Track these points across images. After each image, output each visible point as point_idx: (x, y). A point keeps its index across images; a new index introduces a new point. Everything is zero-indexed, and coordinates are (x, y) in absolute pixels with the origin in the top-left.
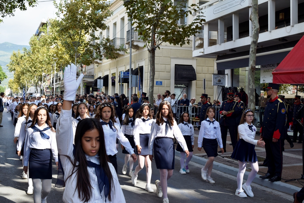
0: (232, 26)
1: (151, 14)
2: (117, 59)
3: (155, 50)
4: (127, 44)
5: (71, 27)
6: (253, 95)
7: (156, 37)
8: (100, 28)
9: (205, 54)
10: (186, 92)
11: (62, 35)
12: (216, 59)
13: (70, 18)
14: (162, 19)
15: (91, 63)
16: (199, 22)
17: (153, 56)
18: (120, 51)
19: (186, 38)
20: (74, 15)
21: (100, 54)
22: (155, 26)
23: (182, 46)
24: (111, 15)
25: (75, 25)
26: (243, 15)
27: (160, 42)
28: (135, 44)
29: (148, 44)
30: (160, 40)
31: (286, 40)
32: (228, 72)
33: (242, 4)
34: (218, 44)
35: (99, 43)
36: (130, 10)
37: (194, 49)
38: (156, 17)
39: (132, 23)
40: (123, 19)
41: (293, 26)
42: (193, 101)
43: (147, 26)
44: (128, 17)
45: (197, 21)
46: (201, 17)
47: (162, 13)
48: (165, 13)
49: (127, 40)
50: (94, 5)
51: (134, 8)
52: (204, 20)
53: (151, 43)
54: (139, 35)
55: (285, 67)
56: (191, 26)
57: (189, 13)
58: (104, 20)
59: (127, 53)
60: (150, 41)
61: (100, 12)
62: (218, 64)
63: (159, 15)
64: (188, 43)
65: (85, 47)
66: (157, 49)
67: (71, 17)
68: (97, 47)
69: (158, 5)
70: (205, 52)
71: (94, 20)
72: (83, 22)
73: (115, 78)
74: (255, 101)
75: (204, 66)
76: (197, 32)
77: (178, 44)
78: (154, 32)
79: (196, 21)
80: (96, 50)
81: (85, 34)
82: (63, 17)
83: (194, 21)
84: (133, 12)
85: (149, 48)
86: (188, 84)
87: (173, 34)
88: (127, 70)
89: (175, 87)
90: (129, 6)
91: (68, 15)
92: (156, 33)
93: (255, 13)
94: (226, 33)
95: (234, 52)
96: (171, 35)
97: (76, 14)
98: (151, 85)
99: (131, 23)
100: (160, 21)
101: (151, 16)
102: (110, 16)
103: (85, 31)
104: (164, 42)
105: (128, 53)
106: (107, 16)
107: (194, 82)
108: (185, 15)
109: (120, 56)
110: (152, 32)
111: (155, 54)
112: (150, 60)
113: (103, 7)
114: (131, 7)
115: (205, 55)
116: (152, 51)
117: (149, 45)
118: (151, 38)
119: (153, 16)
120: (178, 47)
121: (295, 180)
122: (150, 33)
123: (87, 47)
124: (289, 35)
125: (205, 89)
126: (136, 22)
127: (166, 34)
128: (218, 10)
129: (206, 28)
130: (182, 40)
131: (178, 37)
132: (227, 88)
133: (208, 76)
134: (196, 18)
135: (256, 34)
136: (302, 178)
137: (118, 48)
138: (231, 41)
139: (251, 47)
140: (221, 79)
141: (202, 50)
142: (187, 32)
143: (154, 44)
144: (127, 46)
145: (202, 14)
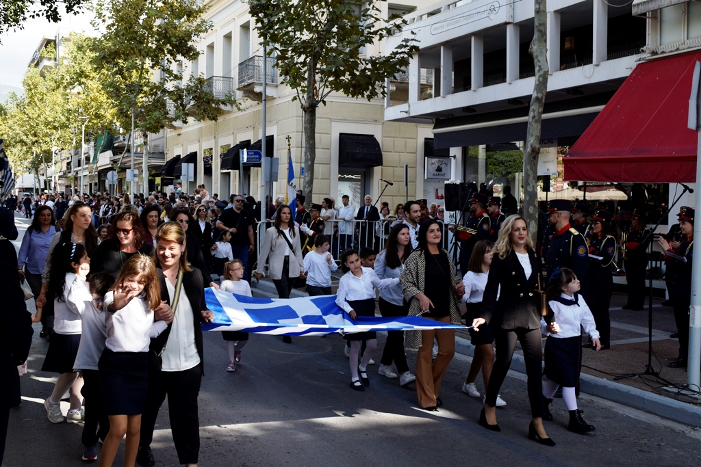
0: (469, 60)
1: (305, 30)
2: (220, 119)
3: (317, 108)
4: (239, 89)
5: (123, 53)
6: (534, 206)
7: (318, 83)
8: (183, 55)
9: (412, 115)
10: (361, 189)
11: (103, 67)
12: (433, 126)
13: (121, 33)
14: (329, 43)
15: (162, 127)
16: (407, 51)
17: (312, 120)
18: (226, 105)
19: (377, 82)
20: (130, 28)
21: (184, 110)
22: (316, 58)
23: (371, 100)
24: (209, 30)
25: (132, 48)
26: (493, 39)
27: (326, 90)
28: (258, 89)
29: (301, 94)
30: (327, 87)
31: (581, 93)
32: (455, 151)
33: (492, 16)
34: (437, 94)
35: (183, 87)
36: (262, 22)
37: (389, 105)
38: (318, 38)
39: (268, 51)
40: (228, 37)
41: (597, 65)
42: (387, 211)
43: (299, 56)
44: (260, 37)
45: (403, 50)
46: (410, 42)
47: (329, 31)
48: (335, 30)
49: (241, 82)
50: (172, 6)
52: (416, 48)
53: (305, 95)
54: (281, 75)
55: (590, 148)
56: (388, 59)
58: (193, 38)
59: (239, 109)
60: (306, 89)
61: (184, 24)
62: (435, 135)
63: (324, 36)
64: (383, 93)
65: (152, 95)
66: (321, 104)
67: (124, 31)
68: (178, 95)
69: (322, 15)
70: (411, 112)
71: (174, 39)
72: (148, 42)
73: (212, 159)
74: (537, 216)
75: (397, 137)
76: (399, 71)
77: (363, 96)
78: (313, 70)
79: (399, 51)
80: (175, 101)
81: (152, 67)
82: (105, 31)
83: (395, 51)
84: (271, 28)
85: (303, 102)
86: (365, 172)
87: (352, 74)
88: (238, 143)
89: (341, 179)
90: (260, 15)
91: (115, 27)
92: (317, 73)
93: (540, 41)
94: (453, 73)
95: (471, 114)
96: (349, 77)
97: (134, 25)
98: (308, 179)
99: (265, 51)
100: (327, 48)
101: (306, 36)
102: (207, 32)
103: (152, 61)
104: (333, 92)
105: (241, 110)
106: (200, 31)
107: (377, 170)
108: (377, 37)
109: (223, 115)
110: (309, 70)
111: (315, 115)
112: (305, 128)
113: (191, 12)
114: (265, 17)
115: (412, 117)
116: (310, 110)
117: (303, 97)
118: (306, 82)
120: (361, 100)
121: (635, 375)
122: (305, 72)
123: (156, 93)
124: (588, 83)
125: (407, 185)
126: (277, 49)
127: (338, 74)
128: (442, 27)
129: (414, 62)
130: (370, 88)
131: (363, 82)
132: (455, 185)
133: (406, 158)
134: (399, 43)
135: (542, 83)
136: (647, 373)
137: (222, 98)
138: (467, 90)
139: (531, 108)
140: (443, 167)
141: (404, 107)
142: (381, 72)
143: (313, 96)
144: (239, 94)
145: (412, 37)
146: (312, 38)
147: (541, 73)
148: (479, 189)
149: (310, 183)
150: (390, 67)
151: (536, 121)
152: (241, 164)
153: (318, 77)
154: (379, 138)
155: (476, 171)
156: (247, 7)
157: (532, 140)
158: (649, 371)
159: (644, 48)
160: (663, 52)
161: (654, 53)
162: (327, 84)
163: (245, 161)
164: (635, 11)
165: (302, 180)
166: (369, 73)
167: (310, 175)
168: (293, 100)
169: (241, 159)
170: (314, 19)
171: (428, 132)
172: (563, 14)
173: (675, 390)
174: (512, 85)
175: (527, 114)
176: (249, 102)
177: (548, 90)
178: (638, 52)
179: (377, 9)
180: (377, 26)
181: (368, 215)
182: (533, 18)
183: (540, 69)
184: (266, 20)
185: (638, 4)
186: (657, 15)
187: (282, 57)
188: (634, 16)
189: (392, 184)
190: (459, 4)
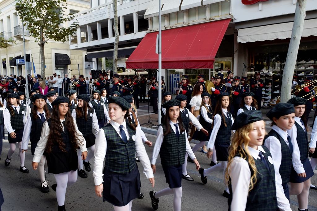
0: (97, 30)
1: (38, 17)
2: (8, 48)
3: (44, 45)
4: (15, 37)
7: (44, 36)
9: (79, 48)
10: (64, 72)
12: (86, 51)
14: (47, 22)
17: (43, 49)
19: (66, 36)
22: (43, 27)
23: (64, 42)
26: (104, 24)
27: (48, 39)
28: (22, 37)
29: (38, 40)
31: (131, 42)
32: (94, 60)
33: (103, 16)
34: (87, 41)
36: (21, 13)
37: (71, 44)
38: (43, 20)
39: (24, 24)
40: (9, 17)
41: (135, 33)
43: (36, 26)
44: (20, 18)
45: (74, 26)
46: (76, 23)
47: (47, 18)
48: (49, 17)
49: (15, 34)
51: (25, 12)
52: (79, 25)
53: (40, 40)
56: (69, 29)
57: (67, 20)
59: (15, 44)
60: (40, 38)
62: (87, 54)
63: (45, 19)
64: (68, 40)
66: (46, 43)
69: (44, 12)
70: (79, 46)
73: (6, 62)
75: (75, 55)
76: (73, 33)
77: (61, 41)
78: (42, 31)
79: (73, 26)
83: (71, 26)
84: (25, 15)
85: (39, 43)
86: (65, 67)
87: (57, 33)
88: (16, 56)
89: (56, 69)
90: (20, 10)
92: (44, 32)
93: (116, 26)
94: (92, 34)
95: (98, 48)
96: (55, 34)
98: (43, 69)
99: (23, 24)
100: (47, 24)
101: (38, 19)
104: (50, 39)
107: (69, 66)
108: (65, 21)
109: (9, 46)
110: (40, 31)
111: (44, 47)
112: (40, 52)
114: (22, 11)
116: (42, 45)
118: (40, 35)
119: (40, 19)
120: (60, 42)
121: (145, 124)
122: (39, 32)
124: (133, 39)
125: (79, 71)
126: (27, 23)
127: (51, 33)
128: (87, 19)
129: (79, 30)
130: (63, 38)
131: (60, 36)
132: (94, 71)
133: (79, 62)
134: (72, 23)
135: (117, 39)
136: (148, 123)
137: (8, 40)
138: (96, 40)
139: (114, 46)
140: (90, 65)
141: (76, 45)
142: (67, 33)
143: (43, 40)
144: (15, 39)
145: (77, 21)
146: (40, 20)
147: (117, 35)
148: (102, 72)
149: (44, 70)
150: (70, 31)
151: (116, 51)
152: (17, 64)
153: (44, 34)
154: (69, 55)
155: (101, 66)
156: (15, 7)
157: (115, 56)
158: (149, 122)
159: (148, 29)
160: (153, 30)
161: (151, 31)
162: (48, 36)
163: (18, 63)
164: (145, 18)
165: (41, 70)
166: (63, 33)
167: (43, 68)
168: (35, 42)
169: (17, 62)
170: (41, 13)
171: (85, 53)
172: (125, 17)
173: (155, 127)
174: (110, 39)
175: (113, 48)
176: (19, 41)
177: (119, 41)
178: (146, 30)
179: (64, 11)
180: (64, 17)
181: (67, 81)
182: (113, 18)
183: (117, 34)
184: (22, 12)
185: (146, 16)
186: (151, 19)
187: (30, 26)
188: (145, 19)
189: (72, 71)
190: (93, 11)
